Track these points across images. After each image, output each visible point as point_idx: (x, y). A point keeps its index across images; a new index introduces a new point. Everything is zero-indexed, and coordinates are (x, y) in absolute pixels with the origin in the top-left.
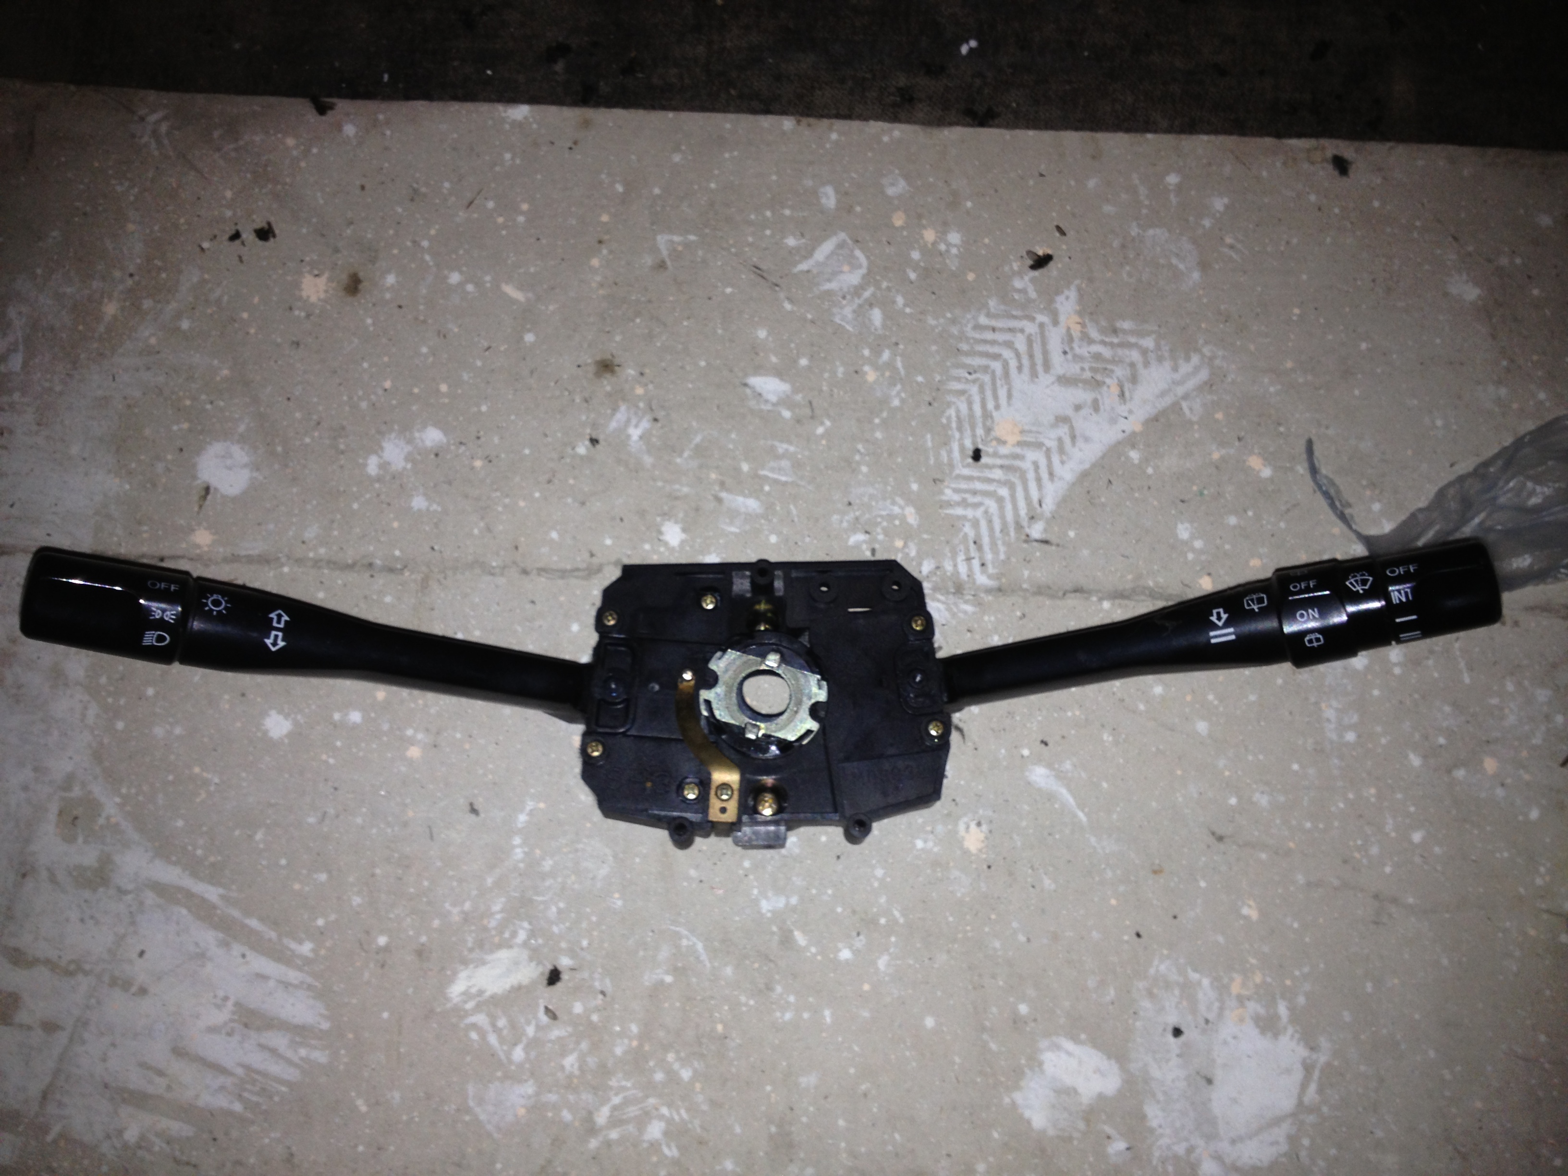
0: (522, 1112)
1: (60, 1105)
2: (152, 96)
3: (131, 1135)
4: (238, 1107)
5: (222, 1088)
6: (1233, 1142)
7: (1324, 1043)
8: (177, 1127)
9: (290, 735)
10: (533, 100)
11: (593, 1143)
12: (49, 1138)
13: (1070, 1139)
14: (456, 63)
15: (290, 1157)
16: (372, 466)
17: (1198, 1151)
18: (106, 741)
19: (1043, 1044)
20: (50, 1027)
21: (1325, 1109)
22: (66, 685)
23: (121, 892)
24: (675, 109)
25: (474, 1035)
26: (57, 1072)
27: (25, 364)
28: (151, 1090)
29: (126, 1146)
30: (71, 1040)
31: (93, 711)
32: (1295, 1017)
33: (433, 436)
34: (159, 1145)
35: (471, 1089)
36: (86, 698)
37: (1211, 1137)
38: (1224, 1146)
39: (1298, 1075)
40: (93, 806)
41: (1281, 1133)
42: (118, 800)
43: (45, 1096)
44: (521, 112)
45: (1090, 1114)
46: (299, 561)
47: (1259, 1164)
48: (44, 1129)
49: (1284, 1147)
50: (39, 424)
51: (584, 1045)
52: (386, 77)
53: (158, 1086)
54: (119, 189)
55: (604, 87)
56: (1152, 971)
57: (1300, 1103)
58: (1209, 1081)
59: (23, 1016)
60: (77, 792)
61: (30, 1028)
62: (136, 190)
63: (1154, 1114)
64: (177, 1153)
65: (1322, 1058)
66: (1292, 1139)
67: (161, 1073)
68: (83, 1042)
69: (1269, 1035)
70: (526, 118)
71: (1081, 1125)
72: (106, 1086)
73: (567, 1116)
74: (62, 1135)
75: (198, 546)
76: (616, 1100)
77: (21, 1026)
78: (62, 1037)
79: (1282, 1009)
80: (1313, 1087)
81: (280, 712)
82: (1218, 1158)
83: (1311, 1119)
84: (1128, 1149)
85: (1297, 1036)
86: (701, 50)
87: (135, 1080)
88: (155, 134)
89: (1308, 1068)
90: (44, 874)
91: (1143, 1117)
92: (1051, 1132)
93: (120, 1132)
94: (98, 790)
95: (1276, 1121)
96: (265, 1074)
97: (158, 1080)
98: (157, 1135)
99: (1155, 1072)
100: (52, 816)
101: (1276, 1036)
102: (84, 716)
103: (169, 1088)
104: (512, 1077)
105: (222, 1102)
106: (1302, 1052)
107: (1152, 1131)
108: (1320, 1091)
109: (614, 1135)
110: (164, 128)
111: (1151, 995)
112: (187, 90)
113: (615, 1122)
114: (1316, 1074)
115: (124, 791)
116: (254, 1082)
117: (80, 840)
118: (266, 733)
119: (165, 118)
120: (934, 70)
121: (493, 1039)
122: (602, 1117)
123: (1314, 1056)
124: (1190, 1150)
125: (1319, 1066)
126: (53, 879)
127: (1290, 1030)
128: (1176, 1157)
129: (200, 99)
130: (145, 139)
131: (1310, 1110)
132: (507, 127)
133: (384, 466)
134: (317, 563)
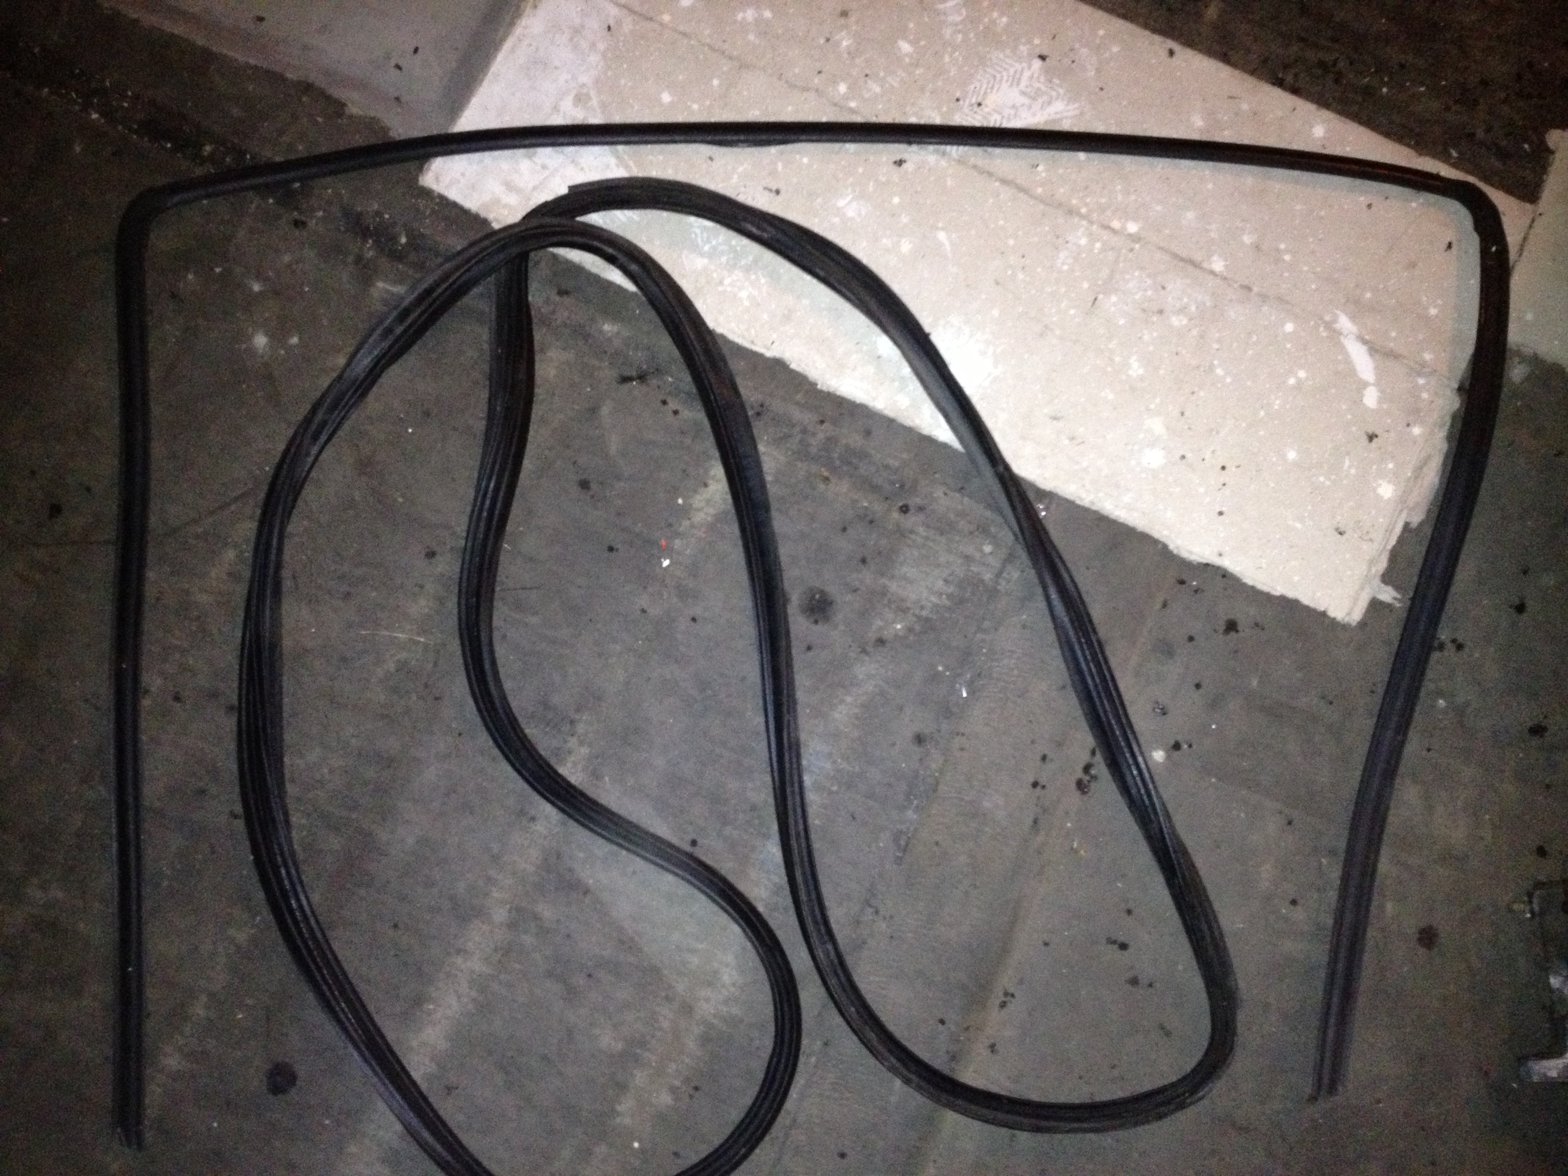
9: (670, 103)
11: (720, 289)
16: (740, 17)
25: (693, 236)
51: (732, 256)
73: (715, 275)
75: (663, 19)
76: (735, 278)
81: (669, 93)
94: (593, 93)
104: (702, 255)
109: (729, 289)
113: (730, 285)
121: (699, 240)
122: (727, 281)
133: (743, 18)
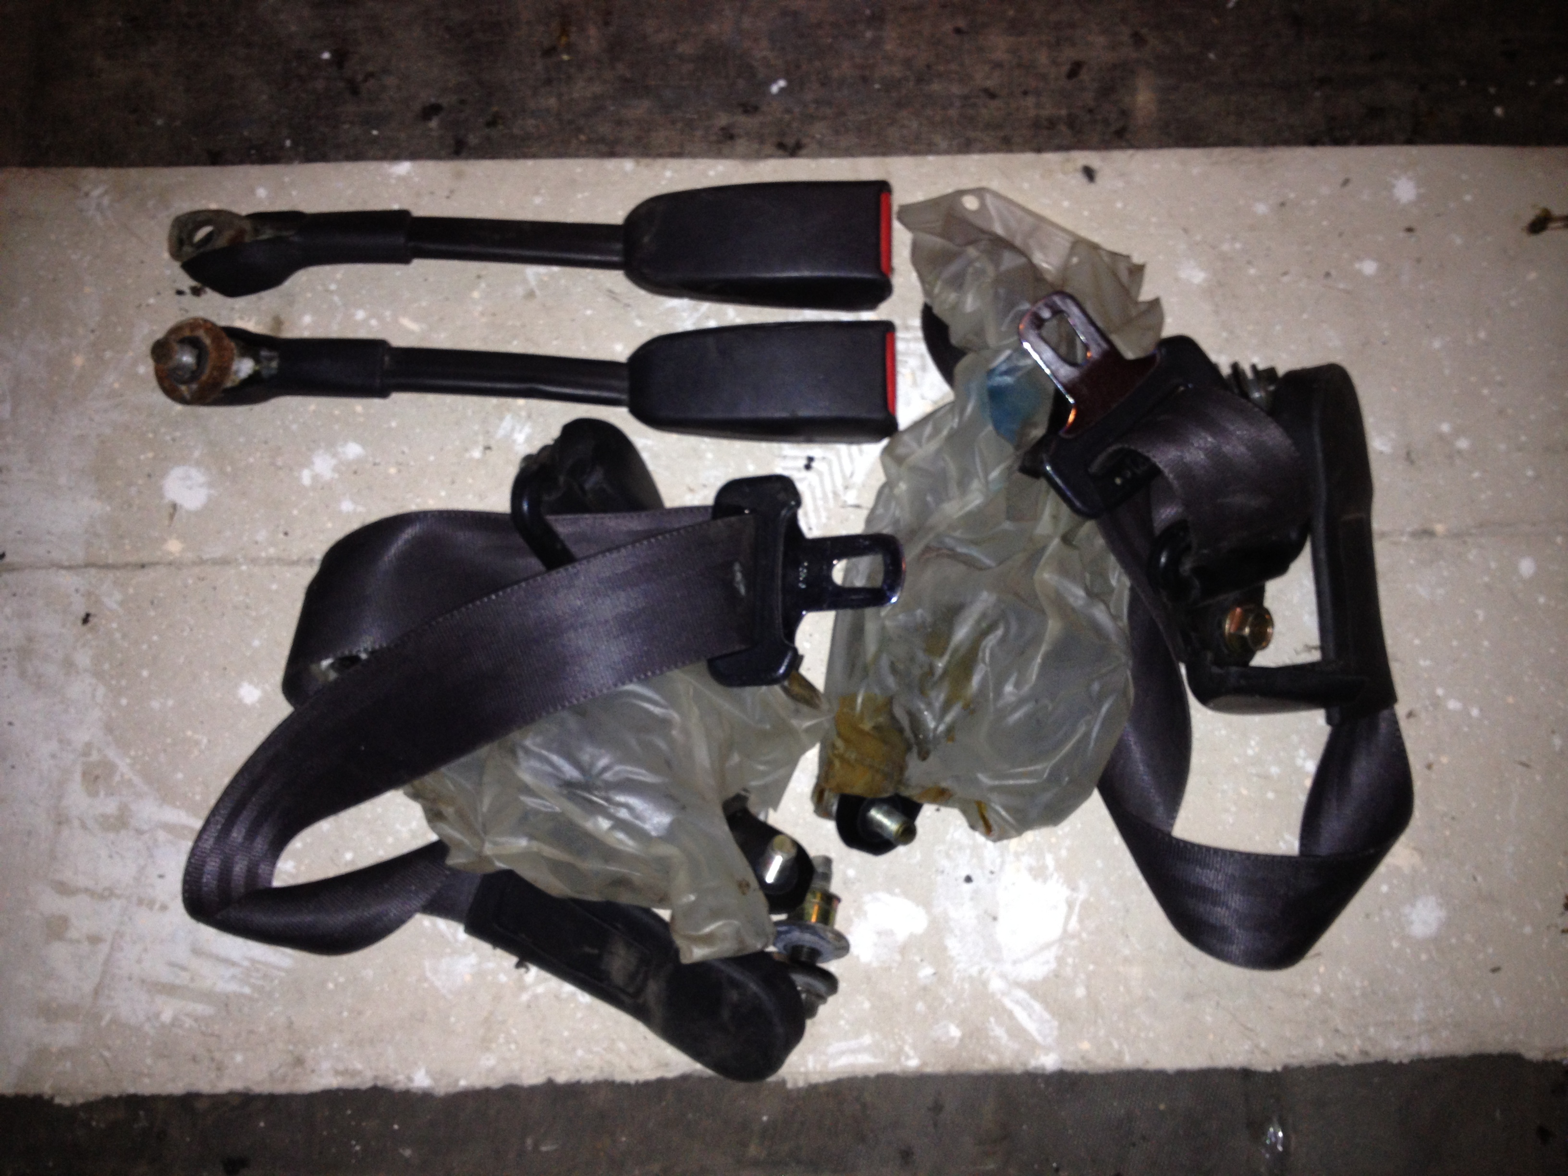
0: (468, 978)
1: (109, 997)
2: (92, 173)
3: (167, 1016)
4: (247, 990)
5: (233, 977)
6: (1015, 963)
7: (1082, 885)
8: (201, 1009)
9: (260, 701)
10: (414, 156)
12: (103, 1023)
13: (889, 969)
14: (346, 126)
15: (290, 1025)
16: (306, 477)
17: (987, 972)
18: (114, 714)
19: (867, 898)
20: (95, 940)
21: (1084, 935)
22: (78, 673)
23: (139, 832)
24: (534, 156)
26: (104, 973)
27: (13, 412)
28: (178, 982)
29: (163, 1026)
30: (112, 948)
31: (101, 691)
32: (1059, 867)
33: (353, 450)
34: (188, 1023)
35: (427, 964)
36: (94, 681)
37: (997, 961)
38: (1007, 968)
39: (1064, 909)
40: (109, 768)
41: (1051, 954)
42: (128, 761)
43: (96, 992)
44: (404, 168)
45: (904, 949)
46: (254, 561)
47: (1034, 978)
48: (98, 1017)
49: (1053, 965)
50: (31, 461)
52: (288, 143)
53: (183, 978)
54: (74, 257)
55: (473, 140)
56: (948, 837)
57: (1065, 930)
58: (995, 919)
59: (73, 934)
60: (95, 757)
61: (78, 941)
62: (88, 258)
63: (953, 945)
64: (203, 1028)
65: (1081, 896)
66: (1060, 960)
67: (184, 968)
68: (122, 949)
69: (1040, 880)
70: (409, 173)
71: (898, 957)
72: (143, 981)
73: (503, 978)
74: (114, 1021)
75: (171, 553)
77: (71, 941)
78: (105, 948)
79: (1050, 861)
80: (1074, 919)
81: (251, 682)
82: (1003, 976)
83: (1074, 943)
84: (935, 974)
85: (1061, 881)
86: (552, 102)
87: (165, 975)
88: (99, 207)
89: (1070, 905)
90: (76, 823)
91: (945, 949)
92: (875, 964)
93: (157, 1015)
94: (112, 754)
95: (1047, 946)
96: (265, 964)
97: (184, 974)
98: (188, 1015)
99: (953, 914)
100: (77, 776)
101: (1045, 881)
102: (94, 696)
103: (192, 979)
104: (459, 952)
105: (233, 987)
106: (1065, 892)
107: (952, 959)
108: (1081, 921)
109: (540, 989)
110: (106, 201)
111: (948, 856)
112: (121, 165)
114: (1077, 909)
115: (132, 753)
116: (258, 970)
117: (102, 793)
118: (240, 701)
119: (106, 192)
120: (750, 109)
122: (530, 977)
123: (1075, 895)
124: (981, 972)
125: (1078, 904)
126: (84, 826)
127: (1056, 876)
128: (971, 977)
129: (134, 174)
130: (91, 213)
131: (1073, 937)
132: (393, 181)
133: (315, 478)
134: (269, 562)
